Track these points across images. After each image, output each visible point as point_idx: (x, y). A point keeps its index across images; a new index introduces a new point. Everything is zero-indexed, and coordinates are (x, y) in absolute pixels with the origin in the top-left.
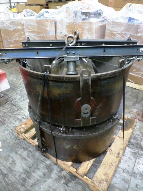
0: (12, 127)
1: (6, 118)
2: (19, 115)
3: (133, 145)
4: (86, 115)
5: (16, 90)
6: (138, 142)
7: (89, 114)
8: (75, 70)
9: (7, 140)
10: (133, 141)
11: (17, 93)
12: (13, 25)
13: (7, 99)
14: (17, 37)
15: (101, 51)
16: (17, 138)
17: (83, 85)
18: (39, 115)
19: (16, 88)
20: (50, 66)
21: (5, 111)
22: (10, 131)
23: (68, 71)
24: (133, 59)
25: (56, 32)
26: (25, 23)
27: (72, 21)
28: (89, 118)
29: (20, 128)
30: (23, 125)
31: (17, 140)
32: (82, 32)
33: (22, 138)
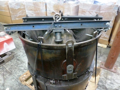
0: (17, 76)
1: (13, 69)
2: (22, 67)
3: (101, 86)
4: (70, 72)
5: (20, 49)
6: (104, 84)
7: (73, 71)
8: (61, 38)
9: (13, 86)
10: (100, 84)
11: (21, 51)
12: (18, 5)
13: (14, 56)
14: (20, 13)
15: (80, 24)
16: (20, 84)
17: (68, 52)
18: (36, 70)
19: (20, 48)
20: (43, 38)
21: (12, 64)
22: (15, 79)
23: (56, 39)
24: (102, 30)
25: (46, 10)
26: (25, 4)
27: (57, 3)
28: (72, 74)
29: (22, 77)
30: (24, 75)
31: (21, 86)
32: (64, 10)
33: (24, 84)
